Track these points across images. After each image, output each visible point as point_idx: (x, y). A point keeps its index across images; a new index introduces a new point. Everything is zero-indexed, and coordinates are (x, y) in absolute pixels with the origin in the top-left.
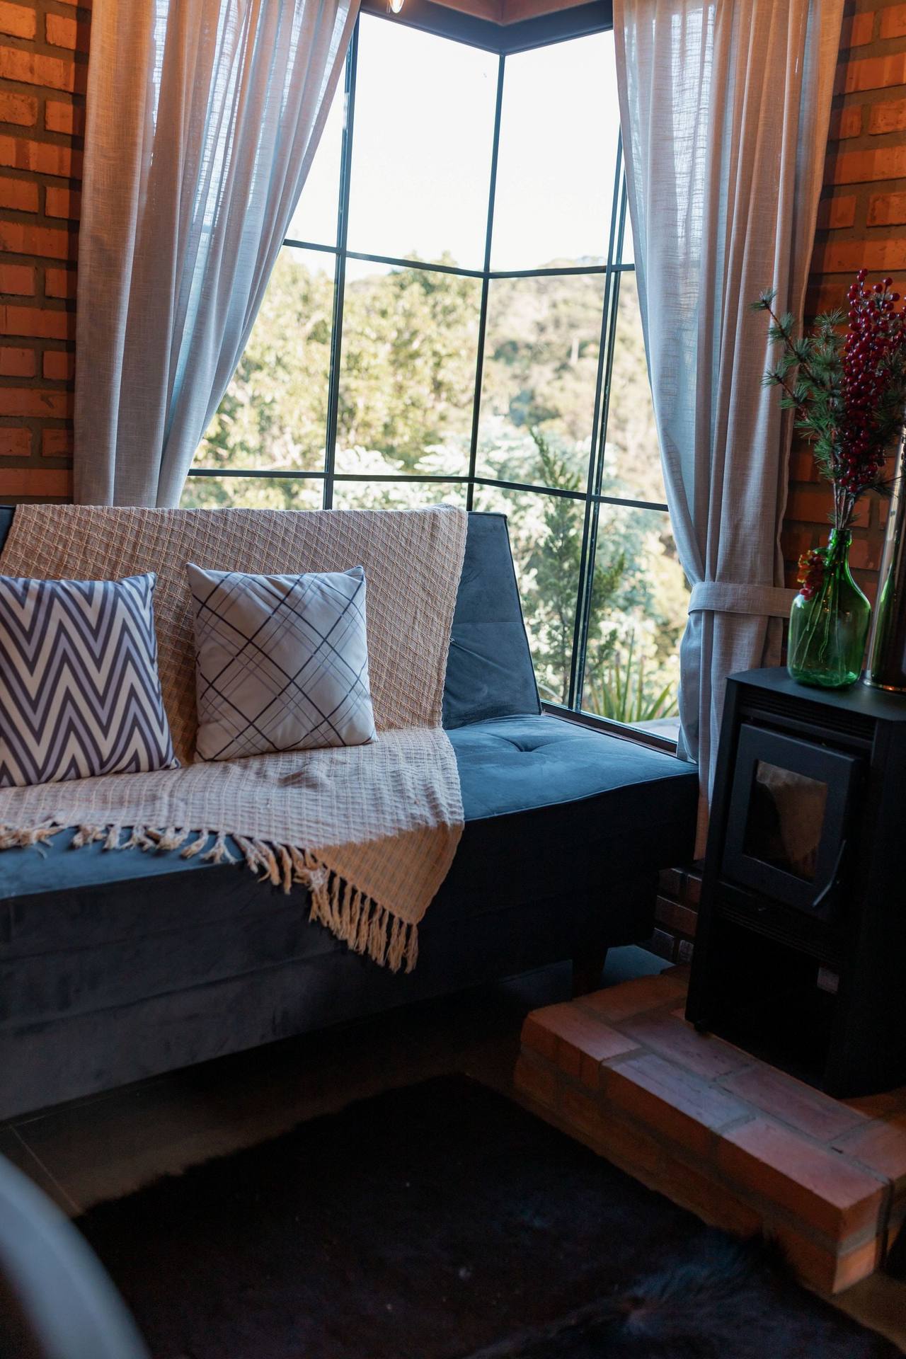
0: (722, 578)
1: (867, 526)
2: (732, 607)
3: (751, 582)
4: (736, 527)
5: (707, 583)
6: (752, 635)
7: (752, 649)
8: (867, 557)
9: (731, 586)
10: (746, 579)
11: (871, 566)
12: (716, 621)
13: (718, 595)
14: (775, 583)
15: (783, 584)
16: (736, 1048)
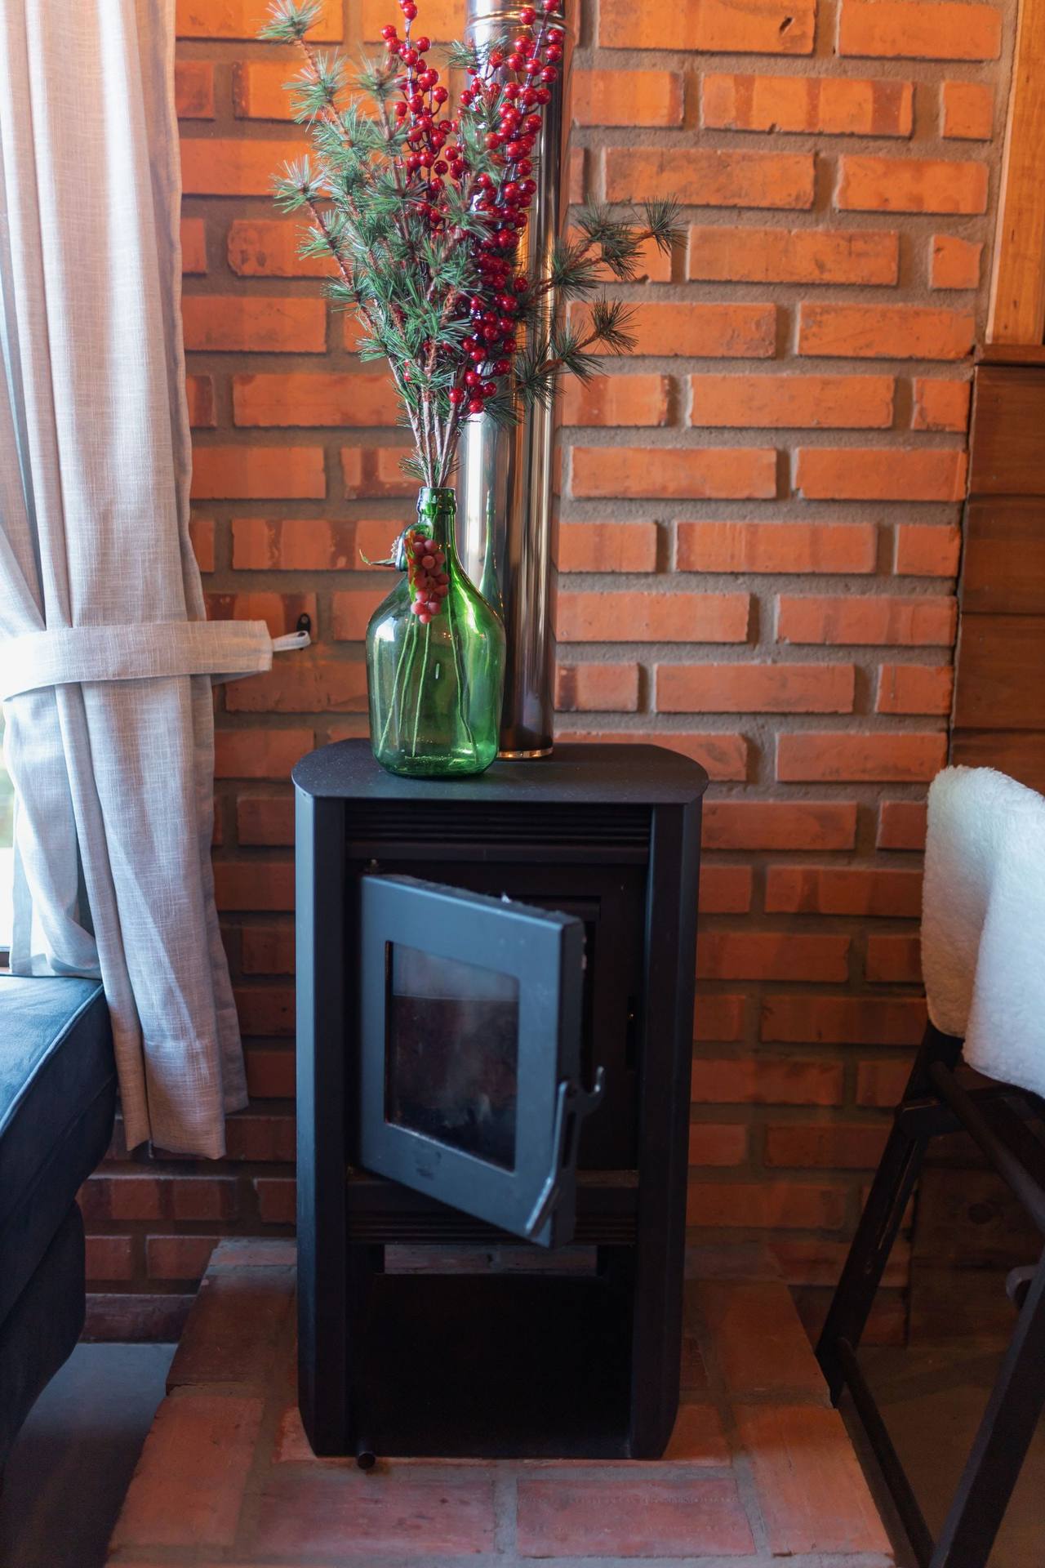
0: (88, 617)
1: (323, 495)
2: (124, 668)
3: (148, 617)
4: (103, 518)
5: (56, 633)
6: (172, 715)
7: (178, 741)
8: (333, 549)
9: (110, 631)
10: (139, 613)
11: (342, 562)
12: (92, 700)
13: (90, 652)
14: (192, 614)
15: (204, 615)
16: (448, 1460)
